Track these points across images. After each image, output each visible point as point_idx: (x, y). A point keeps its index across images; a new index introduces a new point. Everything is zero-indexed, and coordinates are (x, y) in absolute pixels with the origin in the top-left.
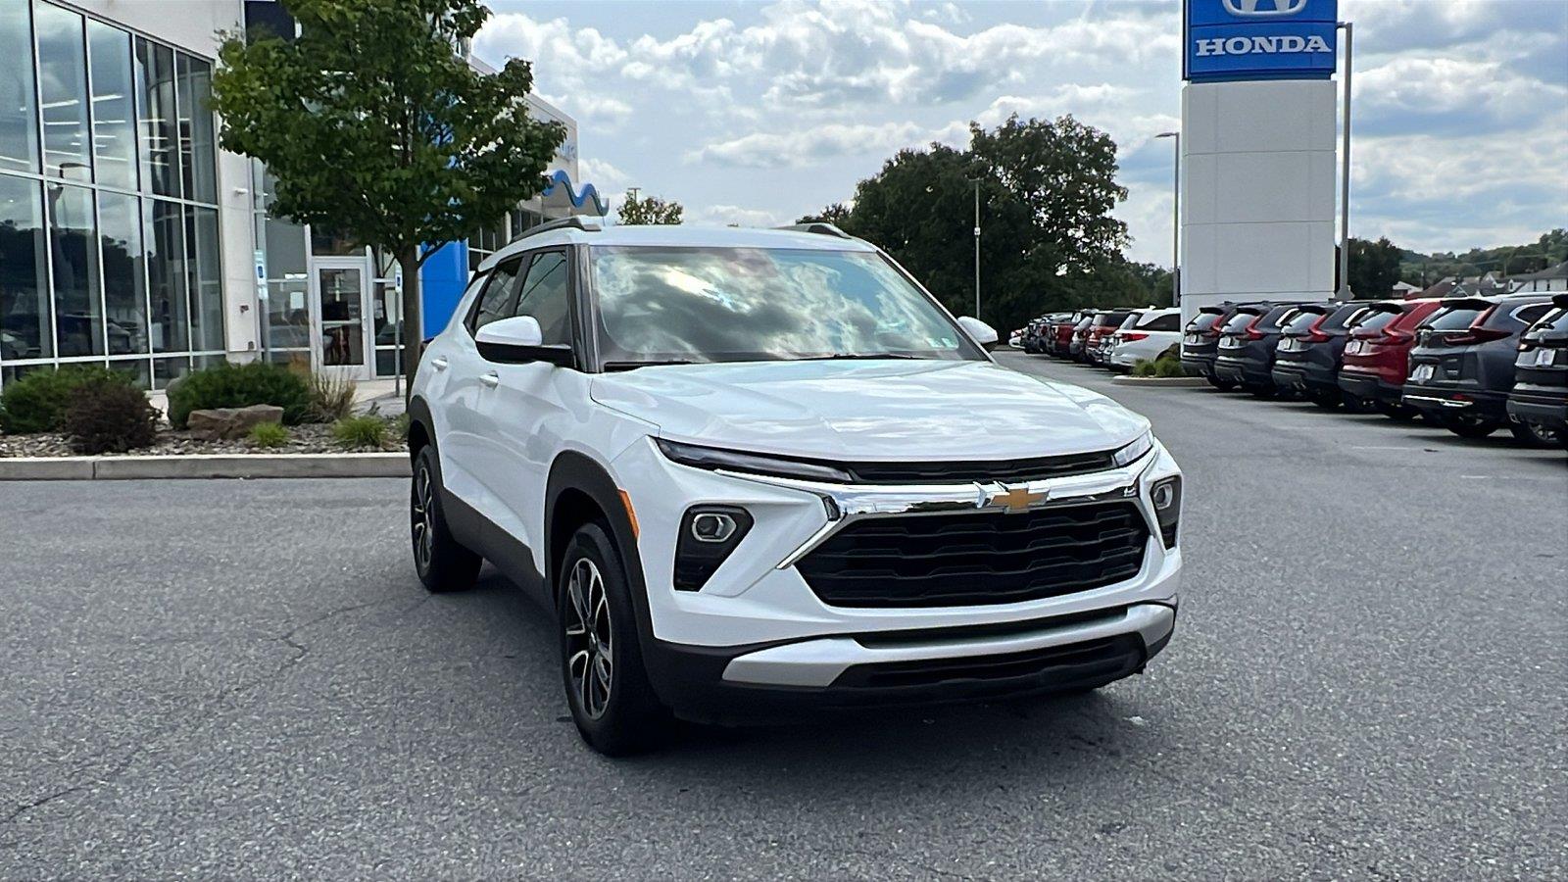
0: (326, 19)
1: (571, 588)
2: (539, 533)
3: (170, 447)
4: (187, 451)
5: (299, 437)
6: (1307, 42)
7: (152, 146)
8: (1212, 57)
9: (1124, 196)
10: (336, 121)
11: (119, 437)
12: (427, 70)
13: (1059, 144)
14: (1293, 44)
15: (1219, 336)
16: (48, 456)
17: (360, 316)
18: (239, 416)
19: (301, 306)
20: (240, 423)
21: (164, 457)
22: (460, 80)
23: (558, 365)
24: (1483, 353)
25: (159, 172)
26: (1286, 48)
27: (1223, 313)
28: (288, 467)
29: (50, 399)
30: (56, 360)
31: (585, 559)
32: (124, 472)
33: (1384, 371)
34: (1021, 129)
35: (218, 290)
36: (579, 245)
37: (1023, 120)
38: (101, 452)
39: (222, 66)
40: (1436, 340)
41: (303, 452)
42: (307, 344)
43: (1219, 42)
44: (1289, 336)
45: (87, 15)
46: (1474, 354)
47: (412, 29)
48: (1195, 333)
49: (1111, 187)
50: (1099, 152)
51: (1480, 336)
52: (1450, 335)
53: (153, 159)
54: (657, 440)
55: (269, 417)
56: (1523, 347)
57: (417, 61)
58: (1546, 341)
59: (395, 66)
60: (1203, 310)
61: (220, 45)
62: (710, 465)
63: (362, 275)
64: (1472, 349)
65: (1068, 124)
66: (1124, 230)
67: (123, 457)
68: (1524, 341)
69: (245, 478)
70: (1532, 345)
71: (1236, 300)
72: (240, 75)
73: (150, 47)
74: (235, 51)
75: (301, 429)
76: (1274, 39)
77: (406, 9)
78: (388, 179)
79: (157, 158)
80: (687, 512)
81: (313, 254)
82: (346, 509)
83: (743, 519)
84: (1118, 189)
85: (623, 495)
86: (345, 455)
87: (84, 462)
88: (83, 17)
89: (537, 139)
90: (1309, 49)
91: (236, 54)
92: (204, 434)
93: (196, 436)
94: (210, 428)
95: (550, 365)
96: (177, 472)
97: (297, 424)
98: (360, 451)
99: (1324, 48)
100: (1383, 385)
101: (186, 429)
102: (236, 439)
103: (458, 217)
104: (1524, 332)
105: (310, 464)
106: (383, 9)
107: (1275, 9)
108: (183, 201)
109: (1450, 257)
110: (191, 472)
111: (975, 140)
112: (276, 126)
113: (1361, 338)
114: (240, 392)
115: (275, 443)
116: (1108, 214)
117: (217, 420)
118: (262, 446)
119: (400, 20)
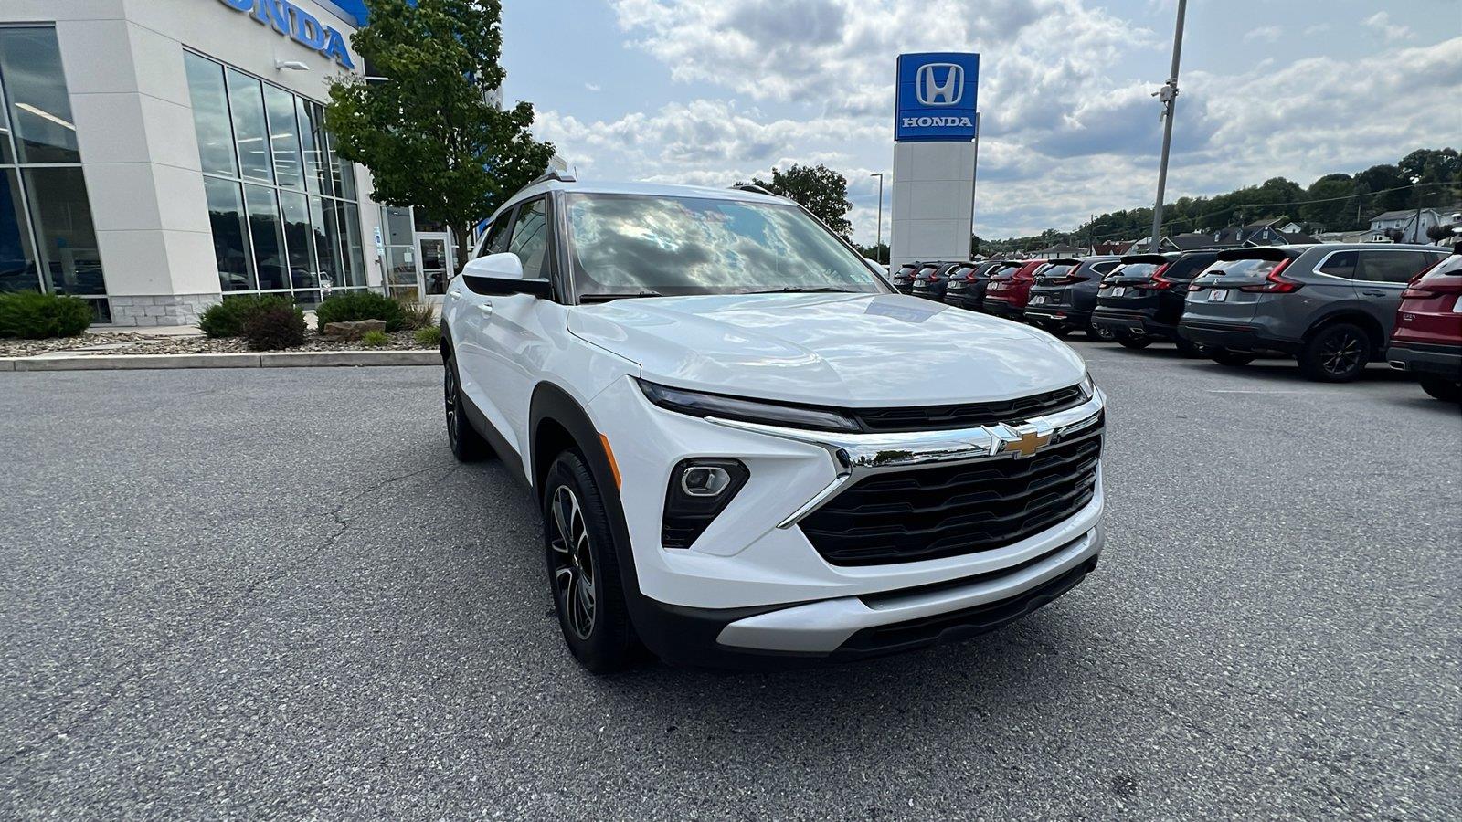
0: (396, 69)
1: (554, 508)
2: (526, 443)
3: (313, 346)
4: (323, 349)
5: (396, 339)
6: (961, 120)
7: (318, 168)
8: (910, 128)
9: (850, 208)
10: (407, 139)
11: (278, 340)
12: (466, 107)
13: (818, 180)
14: (953, 121)
15: (913, 280)
16: (232, 352)
17: (445, 267)
18: (357, 326)
19: (411, 260)
20: (358, 331)
21: (309, 353)
22: (488, 115)
23: (539, 297)
24: (1076, 291)
25: (323, 182)
26: (949, 124)
27: (915, 267)
28: (385, 359)
29: (237, 316)
30: (259, 292)
31: (566, 487)
32: (282, 362)
33: (1011, 299)
34: (799, 172)
35: (360, 251)
36: (556, 191)
37: (800, 167)
38: (267, 349)
39: (333, 102)
40: (1047, 282)
41: (396, 349)
42: (416, 283)
43: (915, 119)
44: (955, 280)
45: (263, 81)
46: (1070, 289)
47: (455, 77)
48: (899, 278)
49: (844, 203)
50: (838, 184)
51: (1073, 280)
52: (1056, 279)
53: (319, 176)
54: (639, 381)
55: (376, 327)
56: (1103, 286)
57: (459, 101)
58: (1120, 282)
59: (445, 103)
60: (904, 266)
61: (329, 87)
62: (699, 411)
63: (445, 242)
64: (1068, 287)
65: (821, 169)
66: (850, 224)
67: (281, 353)
68: (1104, 283)
69: (359, 366)
70: (1109, 285)
71: (921, 261)
72: (344, 108)
73: (311, 104)
74: (340, 91)
75: (399, 335)
76: (943, 118)
77: (449, 64)
78: (443, 177)
79: (321, 175)
80: (678, 465)
81: (417, 230)
82: (418, 389)
83: (739, 471)
84: (847, 204)
85: (602, 438)
86: (424, 351)
87: (253, 357)
88: (261, 82)
89: (537, 154)
90: (961, 125)
91: (340, 93)
92: (335, 338)
93: (329, 339)
94: (339, 334)
95: (533, 297)
96: (316, 362)
97: (396, 330)
98: (433, 349)
99: (969, 125)
100: (1009, 306)
101: (324, 335)
102: (355, 340)
103: (492, 204)
104: (1104, 278)
105: (400, 357)
106: (433, 63)
107: (944, 102)
108: (335, 198)
109: (999, 242)
110: (324, 363)
111: (775, 178)
112: (370, 142)
113: (997, 281)
114: (359, 312)
115: (380, 343)
116: (841, 217)
117: (342, 329)
118: (371, 346)
119: (445, 71)
